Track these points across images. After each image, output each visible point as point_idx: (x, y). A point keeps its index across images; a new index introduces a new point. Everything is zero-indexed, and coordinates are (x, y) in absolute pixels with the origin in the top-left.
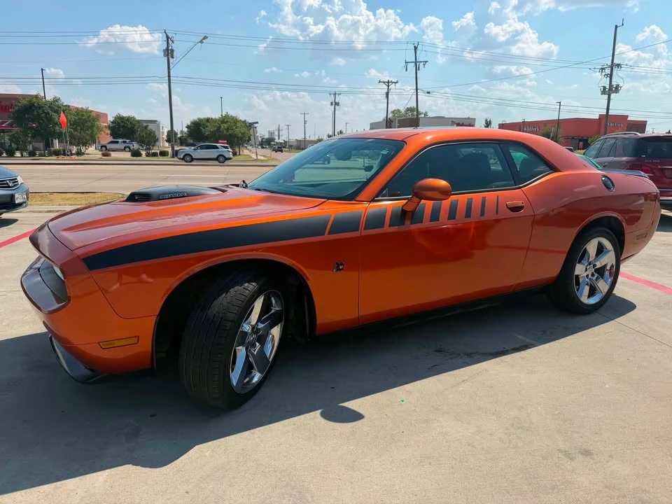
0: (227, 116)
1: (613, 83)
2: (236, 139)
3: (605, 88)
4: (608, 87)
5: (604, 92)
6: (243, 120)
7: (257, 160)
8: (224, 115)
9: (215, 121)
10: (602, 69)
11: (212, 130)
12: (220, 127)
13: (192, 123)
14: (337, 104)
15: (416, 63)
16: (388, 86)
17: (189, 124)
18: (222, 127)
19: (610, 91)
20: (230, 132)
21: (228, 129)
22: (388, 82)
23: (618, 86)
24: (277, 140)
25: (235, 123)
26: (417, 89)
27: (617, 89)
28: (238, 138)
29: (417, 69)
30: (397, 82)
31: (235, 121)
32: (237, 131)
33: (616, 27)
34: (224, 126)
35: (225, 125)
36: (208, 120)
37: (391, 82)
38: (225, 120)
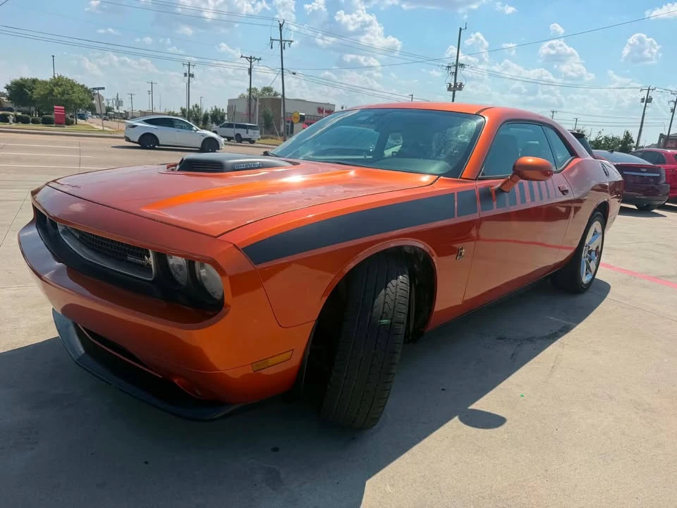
0: (60, 78)
1: (457, 81)
2: (73, 105)
3: (450, 85)
4: (453, 84)
5: (449, 89)
6: (81, 84)
7: (103, 131)
8: (56, 77)
9: (45, 83)
10: (449, 67)
11: (42, 93)
12: (53, 90)
13: (12, 83)
14: (191, 75)
15: (281, 41)
16: (251, 62)
17: (9, 84)
18: (56, 91)
19: (455, 88)
20: (66, 97)
21: (63, 94)
22: (251, 58)
23: (461, 84)
24: (116, 110)
25: (72, 88)
26: (282, 69)
27: (461, 87)
28: (75, 104)
29: (282, 48)
30: (260, 59)
31: (72, 85)
32: (74, 96)
33: (461, 29)
34: (56, 90)
35: (60, 89)
36: (34, 81)
37: (254, 58)
38: (58, 82)
